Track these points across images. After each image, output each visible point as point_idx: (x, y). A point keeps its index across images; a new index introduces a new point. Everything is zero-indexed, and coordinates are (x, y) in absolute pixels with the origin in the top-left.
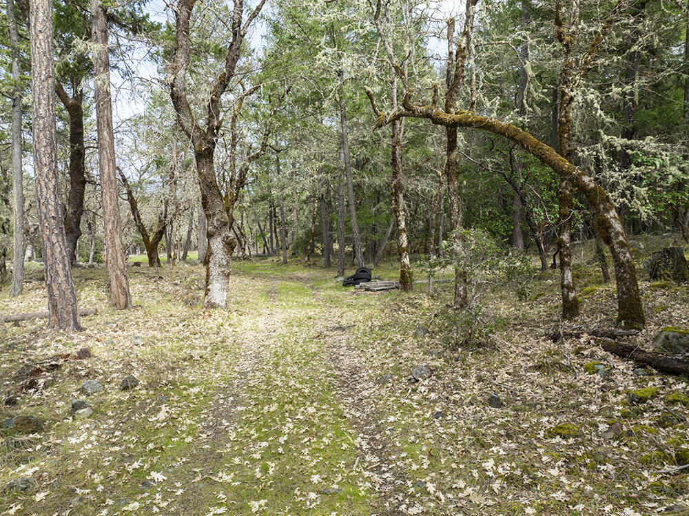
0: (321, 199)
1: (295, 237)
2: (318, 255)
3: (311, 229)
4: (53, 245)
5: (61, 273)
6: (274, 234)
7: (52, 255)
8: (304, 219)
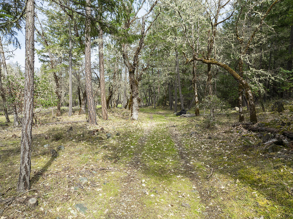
0: (169, 84)
1: (159, 99)
2: (167, 106)
3: (165, 95)
4: (90, 100)
5: (93, 108)
6: (150, 97)
7: (90, 102)
8: (162, 91)
